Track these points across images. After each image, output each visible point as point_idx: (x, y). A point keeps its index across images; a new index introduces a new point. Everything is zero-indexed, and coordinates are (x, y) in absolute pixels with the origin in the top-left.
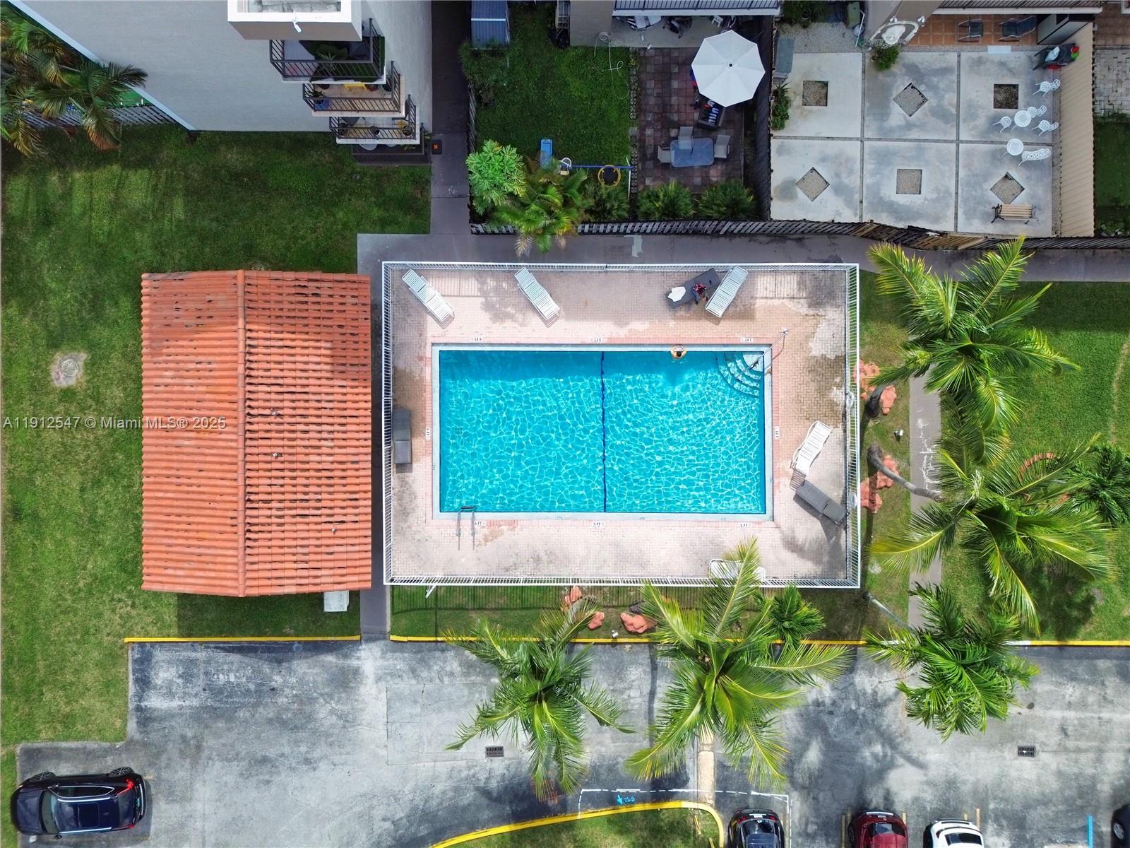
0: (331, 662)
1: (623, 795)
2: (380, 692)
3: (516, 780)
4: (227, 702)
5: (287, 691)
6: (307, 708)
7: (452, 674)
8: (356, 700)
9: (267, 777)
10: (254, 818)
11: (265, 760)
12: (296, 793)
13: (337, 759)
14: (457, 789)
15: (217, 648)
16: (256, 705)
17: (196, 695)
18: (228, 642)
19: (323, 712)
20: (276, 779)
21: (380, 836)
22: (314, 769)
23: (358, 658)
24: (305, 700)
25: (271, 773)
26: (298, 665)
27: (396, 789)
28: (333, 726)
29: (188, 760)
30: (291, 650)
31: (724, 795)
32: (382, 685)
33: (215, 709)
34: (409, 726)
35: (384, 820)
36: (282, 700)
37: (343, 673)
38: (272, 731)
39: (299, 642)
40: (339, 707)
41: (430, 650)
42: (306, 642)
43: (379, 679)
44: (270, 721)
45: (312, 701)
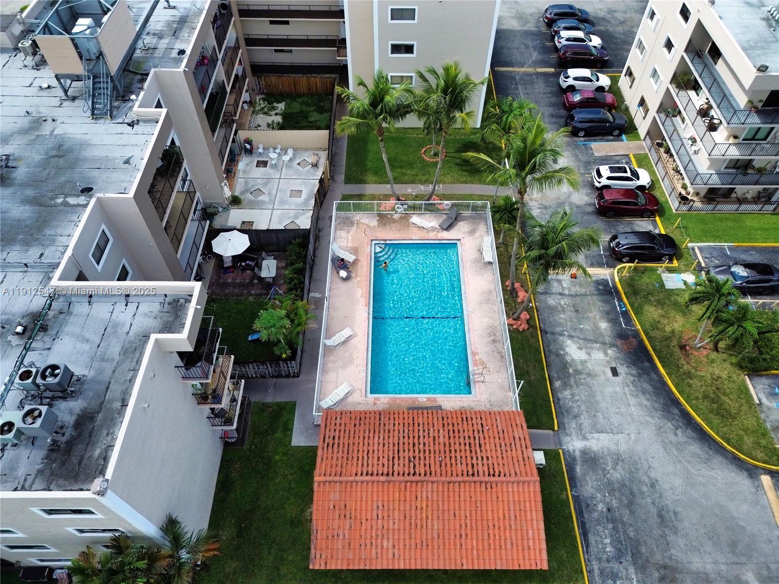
0: (581, 469)
1: (621, 308)
2: (593, 438)
3: (629, 360)
4: (626, 545)
5: (607, 500)
6: (616, 486)
7: (573, 395)
8: (603, 452)
9: (672, 514)
10: (704, 523)
11: (660, 515)
12: (676, 493)
13: (646, 466)
14: (644, 392)
15: (587, 552)
16: (624, 524)
17: (626, 569)
18: (582, 543)
19: (616, 475)
20: (671, 507)
21: (688, 438)
22: (657, 481)
23: (574, 451)
24: (610, 487)
25: (668, 511)
26: (587, 492)
27: (654, 428)
28: (624, 468)
29: (677, 576)
30: (578, 497)
31: (607, 264)
32: (589, 436)
33: (633, 554)
34: (611, 420)
35: (676, 435)
36: (615, 503)
37: (586, 461)
38: (639, 511)
39: (571, 491)
40: (610, 464)
41: (560, 407)
42: (570, 486)
43: (585, 438)
44: (632, 512)
45: (610, 483)
